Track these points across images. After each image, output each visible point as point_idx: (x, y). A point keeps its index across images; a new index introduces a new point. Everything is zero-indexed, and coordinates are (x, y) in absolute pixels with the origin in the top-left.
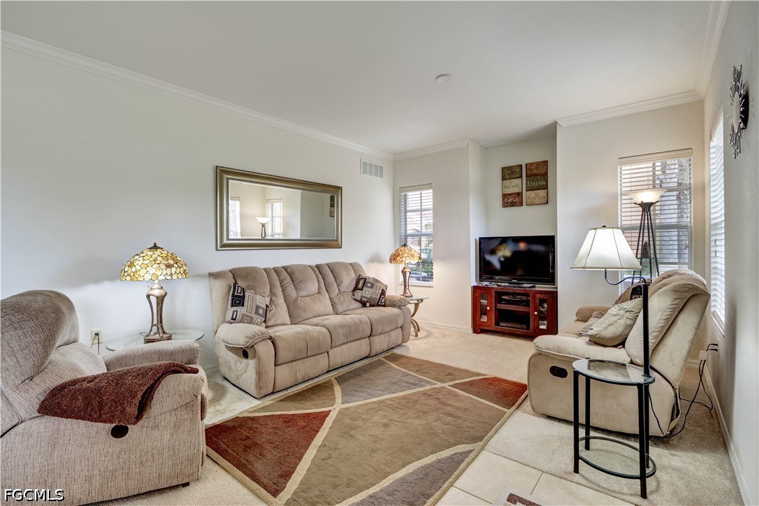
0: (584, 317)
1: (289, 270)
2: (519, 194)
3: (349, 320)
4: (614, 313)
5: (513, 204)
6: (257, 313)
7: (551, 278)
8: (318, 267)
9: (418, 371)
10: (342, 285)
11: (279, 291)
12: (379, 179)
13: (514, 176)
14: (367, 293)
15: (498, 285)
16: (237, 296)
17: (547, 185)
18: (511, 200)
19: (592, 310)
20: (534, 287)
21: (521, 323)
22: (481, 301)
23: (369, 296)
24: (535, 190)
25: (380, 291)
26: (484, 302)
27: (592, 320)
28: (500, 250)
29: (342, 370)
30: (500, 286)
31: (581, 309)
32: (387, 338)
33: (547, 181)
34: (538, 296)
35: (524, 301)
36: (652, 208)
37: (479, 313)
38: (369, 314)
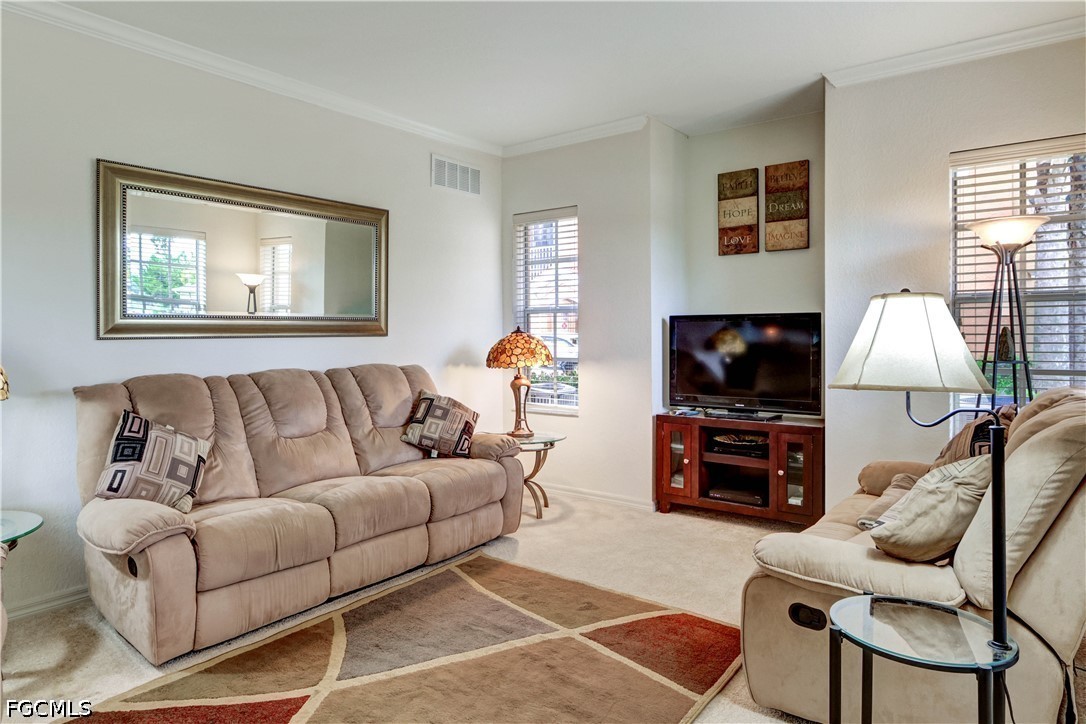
0: (874, 484)
1: (262, 382)
2: (752, 229)
3: (382, 489)
4: (931, 487)
5: (739, 249)
6: (172, 474)
7: (812, 400)
8: (331, 374)
9: (524, 598)
10: (381, 412)
11: (236, 425)
12: (469, 195)
13: (741, 192)
14: (434, 428)
15: (706, 414)
16: (128, 439)
17: (808, 210)
18: (737, 241)
19: (892, 470)
20: (779, 418)
21: (753, 491)
22: (674, 446)
23: (436, 436)
24: (783, 220)
25: (461, 426)
26: (678, 447)
27: (890, 493)
28: (724, 342)
29: (363, 595)
30: (710, 415)
31: (868, 467)
32: (469, 526)
33: (807, 202)
34: (786, 437)
35: (758, 447)
36: (1017, 257)
37: (666, 470)
38: (429, 475)
